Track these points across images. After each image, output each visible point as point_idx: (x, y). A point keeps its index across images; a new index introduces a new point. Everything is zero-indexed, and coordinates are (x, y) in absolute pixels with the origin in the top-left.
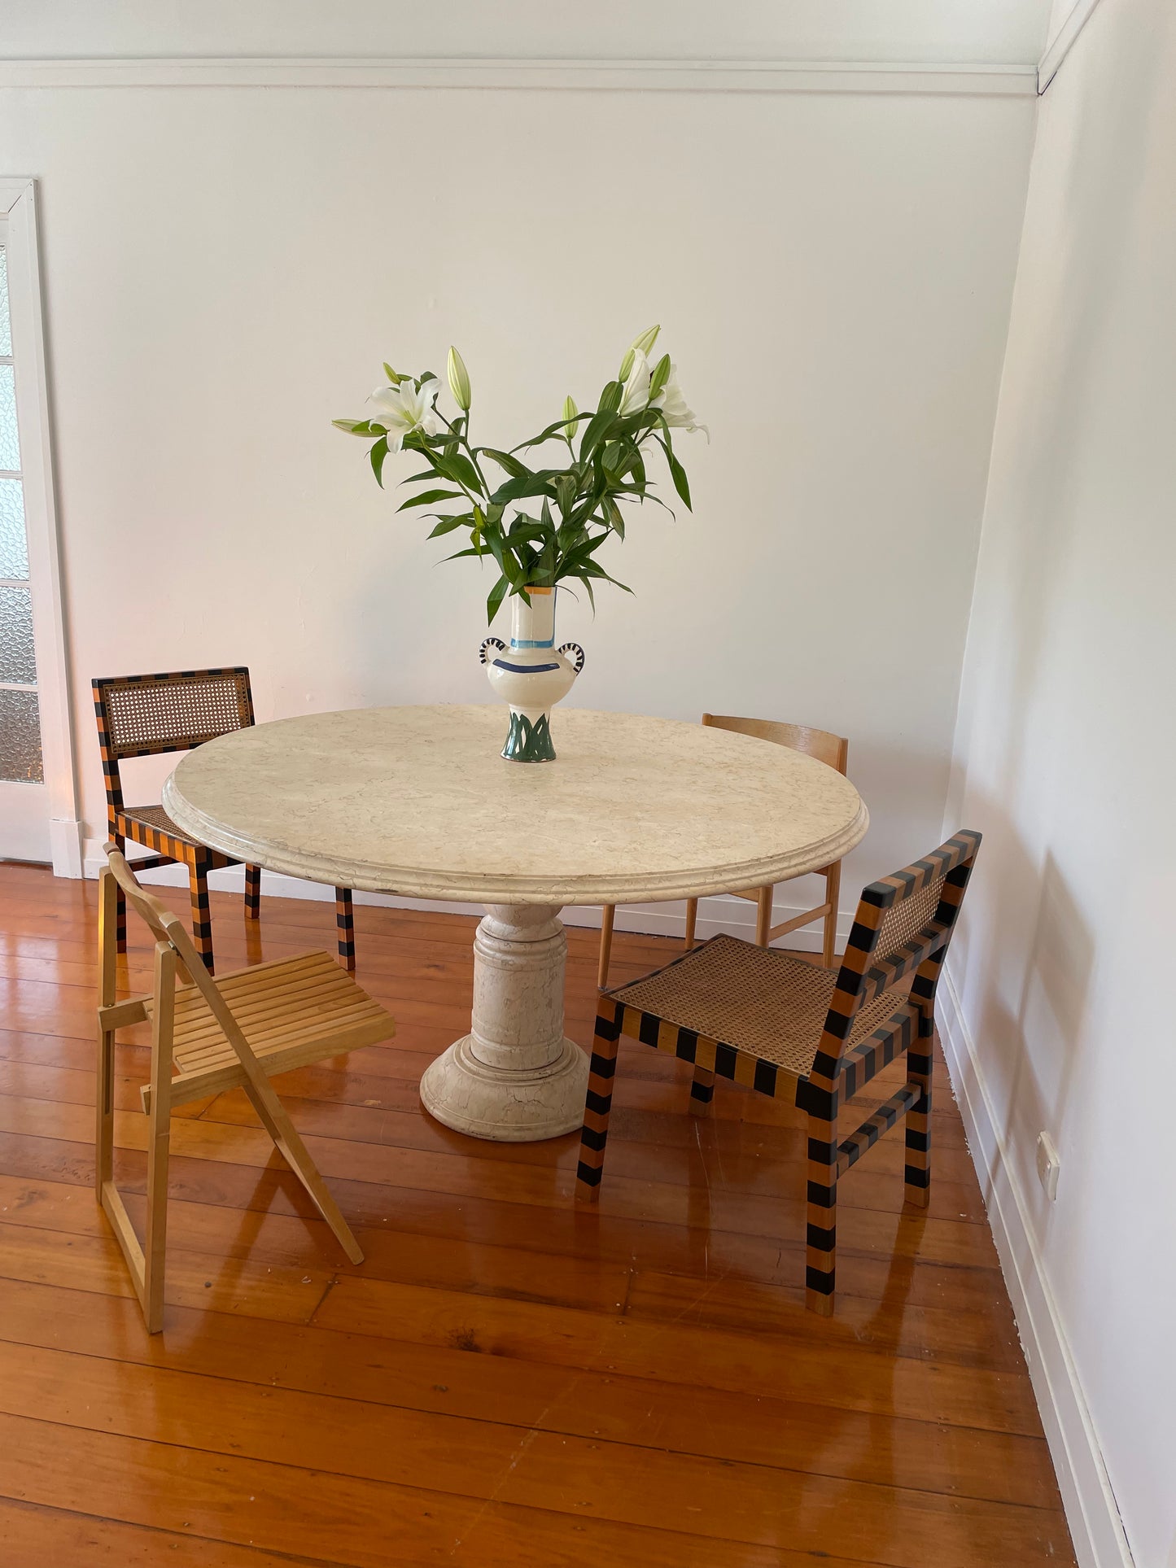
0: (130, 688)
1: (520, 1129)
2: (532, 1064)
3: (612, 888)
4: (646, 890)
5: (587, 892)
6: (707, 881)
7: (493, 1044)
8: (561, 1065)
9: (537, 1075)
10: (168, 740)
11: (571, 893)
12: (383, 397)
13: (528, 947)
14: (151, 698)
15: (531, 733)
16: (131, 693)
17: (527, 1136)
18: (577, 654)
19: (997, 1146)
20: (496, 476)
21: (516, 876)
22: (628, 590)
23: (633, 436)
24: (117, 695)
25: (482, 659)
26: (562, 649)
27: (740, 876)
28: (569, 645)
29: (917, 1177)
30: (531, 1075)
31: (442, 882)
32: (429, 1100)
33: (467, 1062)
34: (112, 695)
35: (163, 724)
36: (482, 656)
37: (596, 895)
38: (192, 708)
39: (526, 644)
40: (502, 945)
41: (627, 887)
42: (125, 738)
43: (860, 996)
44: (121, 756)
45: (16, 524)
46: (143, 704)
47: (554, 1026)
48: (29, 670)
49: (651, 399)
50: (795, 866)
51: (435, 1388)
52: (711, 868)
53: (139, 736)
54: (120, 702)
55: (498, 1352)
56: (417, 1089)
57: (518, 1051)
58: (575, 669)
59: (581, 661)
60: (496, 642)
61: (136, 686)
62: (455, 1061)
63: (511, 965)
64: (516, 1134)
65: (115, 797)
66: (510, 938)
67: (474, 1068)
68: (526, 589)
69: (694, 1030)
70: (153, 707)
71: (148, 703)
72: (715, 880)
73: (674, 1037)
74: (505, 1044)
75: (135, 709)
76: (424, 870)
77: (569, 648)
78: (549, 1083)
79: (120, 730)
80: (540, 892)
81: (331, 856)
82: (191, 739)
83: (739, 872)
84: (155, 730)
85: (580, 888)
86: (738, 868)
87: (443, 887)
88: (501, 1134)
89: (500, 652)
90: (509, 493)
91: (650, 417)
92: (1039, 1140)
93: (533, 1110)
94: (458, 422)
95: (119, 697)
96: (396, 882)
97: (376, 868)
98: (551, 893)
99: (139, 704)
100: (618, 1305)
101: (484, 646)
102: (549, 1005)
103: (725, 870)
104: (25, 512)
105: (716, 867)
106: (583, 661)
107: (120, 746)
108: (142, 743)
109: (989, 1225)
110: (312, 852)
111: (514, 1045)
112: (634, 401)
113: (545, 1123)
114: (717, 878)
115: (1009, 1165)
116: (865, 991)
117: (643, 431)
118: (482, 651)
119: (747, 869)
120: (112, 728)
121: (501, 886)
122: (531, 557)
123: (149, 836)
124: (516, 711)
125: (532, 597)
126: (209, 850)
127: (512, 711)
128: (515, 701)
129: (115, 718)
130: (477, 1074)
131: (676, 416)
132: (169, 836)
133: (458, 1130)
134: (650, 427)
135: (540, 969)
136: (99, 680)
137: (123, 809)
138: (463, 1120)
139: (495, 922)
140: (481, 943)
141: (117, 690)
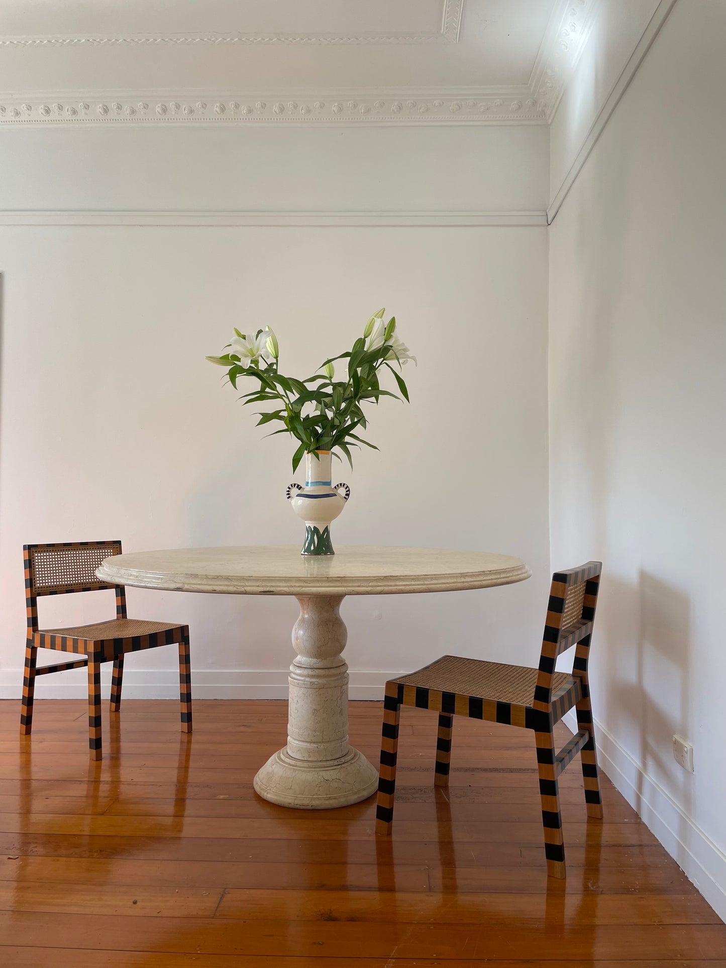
0: (47, 551)
1: (330, 798)
2: (333, 755)
4: (424, 585)
7: (305, 744)
8: (350, 757)
9: (336, 763)
10: (69, 585)
11: (381, 586)
13: (326, 672)
14: (60, 558)
15: (320, 538)
16: (48, 554)
17: (334, 803)
18: (346, 488)
19: (639, 770)
22: (376, 448)
23: (374, 364)
24: (39, 555)
25: (288, 496)
26: (337, 486)
27: (476, 580)
29: (593, 797)
30: (332, 762)
31: (302, 584)
32: (263, 789)
33: (287, 760)
34: (36, 555)
35: (67, 575)
36: (288, 494)
38: (85, 565)
39: (316, 483)
40: (310, 672)
42: (43, 583)
43: (558, 644)
44: (39, 595)
46: (55, 561)
49: (386, 341)
51: (314, 943)
52: (459, 574)
53: (51, 582)
54: (41, 559)
56: (252, 786)
57: (322, 747)
58: (345, 498)
59: (348, 493)
60: (296, 485)
61: (51, 549)
62: (278, 761)
63: (317, 684)
64: (327, 802)
65: (33, 622)
66: (315, 667)
67: (292, 762)
68: (316, 451)
69: (452, 692)
70: (61, 564)
71: (58, 561)
73: (440, 699)
74: (314, 743)
75: (50, 564)
77: (341, 485)
78: (344, 768)
79: (39, 577)
80: (363, 586)
81: (228, 576)
82: (84, 585)
84: (62, 578)
86: (473, 575)
88: (317, 803)
89: (300, 490)
90: (301, 402)
91: (384, 352)
93: (336, 785)
94: (272, 364)
95: (41, 556)
96: (273, 586)
97: (258, 580)
99: (52, 561)
100: (425, 887)
101: (289, 488)
103: (467, 576)
105: (461, 574)
107: (39, 588)
108: (53, 587)
109: (645, 824)
110: (215, 576)
111: (320, 742)
112: (373, 343)
113: (345, 794)
114: (463, 580)
117: (380, 360)
118: (288, 491)
120: (34, 576)
122: (318, 437)
123: (58, 642)
124: (309, 525)
125: (320, 455)
126: (102, 641)
127: (308, 525)
128: (311, 519)
129: (37, 570)
130: (296, 766)
131: (398, 351)
132: (73, 638)
133: (286, 805)
134: (383, 359)
135: (335, 687)
136: (28, 545)
137: (38, 630)
138: (289, 797)
139: (304, 658)
140: (295, 674)
141: (39, 551)
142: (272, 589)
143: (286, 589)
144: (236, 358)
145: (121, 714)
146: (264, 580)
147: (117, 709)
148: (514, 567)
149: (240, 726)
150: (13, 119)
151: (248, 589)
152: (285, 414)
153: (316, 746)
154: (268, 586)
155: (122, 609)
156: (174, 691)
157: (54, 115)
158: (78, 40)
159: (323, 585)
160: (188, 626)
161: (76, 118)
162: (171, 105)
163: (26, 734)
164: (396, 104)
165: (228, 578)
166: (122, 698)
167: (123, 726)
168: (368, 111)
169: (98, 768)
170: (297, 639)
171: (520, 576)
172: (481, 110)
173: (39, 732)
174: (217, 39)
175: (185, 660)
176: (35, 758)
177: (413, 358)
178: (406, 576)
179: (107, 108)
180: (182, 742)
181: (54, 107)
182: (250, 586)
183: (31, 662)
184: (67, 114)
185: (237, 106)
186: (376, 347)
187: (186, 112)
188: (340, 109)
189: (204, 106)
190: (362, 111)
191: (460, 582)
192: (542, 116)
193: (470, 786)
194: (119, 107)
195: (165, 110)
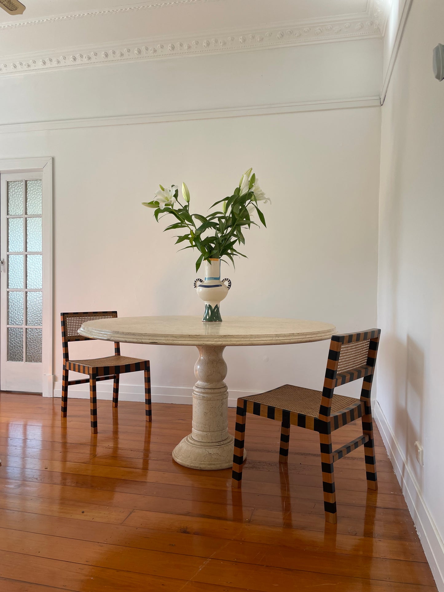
0: (73, 316)
1: (211, 464)
2: (216, 440)
3: (237, 340)
4: (250, 341)
5: (227, 341)
7: (200, 432)
8: (227, 441)
9: (217, 444)
12: (159, 193)
13: (212, 391)
14: (81, 320)
15: (213, 311)
16: (74, 318)
17: (213, 467)
18: (229, 281)
19: (403, 461)
20: (198, 223)
21: (200, 335)
22: (245, 257)
23: (244, 204)
24: (69, 318)
25: (194, 286)
26: (223, 280)
27: (286, 339)
28: (225, 279)
29: (371, 476)
30: (215, 444)
31: (174, 339)
32: (175, 456)
33: (190, 440)
37: (230, 342)
39: (210, 278)
40: (203, 390)
42: (71, 334)
43: (334, 380)
44: (69, 341)
45: (40, 270)
48: (40, 320)
49: (250, 189)
51: (170, 545)
52: (275, 335)
53: (74, 334)
54: (70, 321)
55: (197, 534)
56: (171, 455)
57: (209, 434)
58: (228, 287)
59: (230, 284)
60: (199, 280)
61: (75, 316)
62: (186, 440)
63: (206, 398)
64: (209, 466)
65: (66, 356)
66: (206, 387)
67: (192, 442)
68: (209, 259)
69: (274, 406)
71: (80, 322)
73: (266, 410)
75: (75, 324)
76: (167, 335)
78: (222, 447)
79: (69, 331)
80: (210, 341)
86: (285, 336)
88: (203, 466)
89: (201, 282)
90: (203, 229)
91: (249, 195)
92: (415, 444)
93: (215, 457)
94: (186, 206)
99: (77, 322)
101: (195, 281)
102: (222, 415)
103: (280, 336)
104: (42, 265)
105: (276, 335)
106: (231, 284)
107: (69, 337)
108: (77, 336)
110: (127, 333)
111: (208, 432)
112: (244, 191)
113: (221, 462)
114: (277, 338)
115: (408, 468)
116: (337, 379)
117: (248, 202)
118: (195, 283)
119: (289, 336)
120: (67, 330)
122: (211, 249)
123: (77, 367)
124: (207, 304)
125: (212, 262)
126: (97, 368)
127: (205, 304)
128: (206, 300)
129: (68, 327)
130: (194, 444)
131: (259, 195)
132: (83, 366)
133: (186, 466)
134: (250, 200)
135: (218, 400)
136: (63, 313)
137: (69, 360)
138: (188, 462)
139: (201, 382)
140: (196, 391)
141: (69, 317)
142: (156, 341)
143: (164, 341)
144: (157, 203)
145: (118, 408)
146: (153, 336)
147: (116, 406)
148: (319, 332)
149: (179, 420)
150: (57, 66)
151: (143, 341)
152: (190, 236)
153: (206, 433)
154: (154, 339)
155: (118, 350)
156: (141, 397)
157: (79, 61)
158: (83, 14)
159: (186, 339)
160: (149, 361)
161: (91, 62)
162: (143, 49)
163: (64, 417)
164: (279, 33)
165: (134, 334)
166: (119, 400)
167: (120, 416)
168: (262, 39)
169: (95, 438)
170: (196, 371)
171: (323, 337)
172: (336, 31)
173: (70, 416)
174: (161, 4)
175: (148, 380)
176: (69, 431)
177: (269, 199)
178: (238, 335)
179: (107, 54)
180: (146, 427)
181: (78, 56)
182: (145, 339)
183: (66, 377)
184: (85, 60)
185: (181, 45)
186: (244, 193)
187: (152, 52)
188: (244, 40)
189: (162, 47)
190: (258, 40)
191: (274, 340)
192: (378, 32)
193: (301, 464)
194: (114, 53)
195: (139, 52)
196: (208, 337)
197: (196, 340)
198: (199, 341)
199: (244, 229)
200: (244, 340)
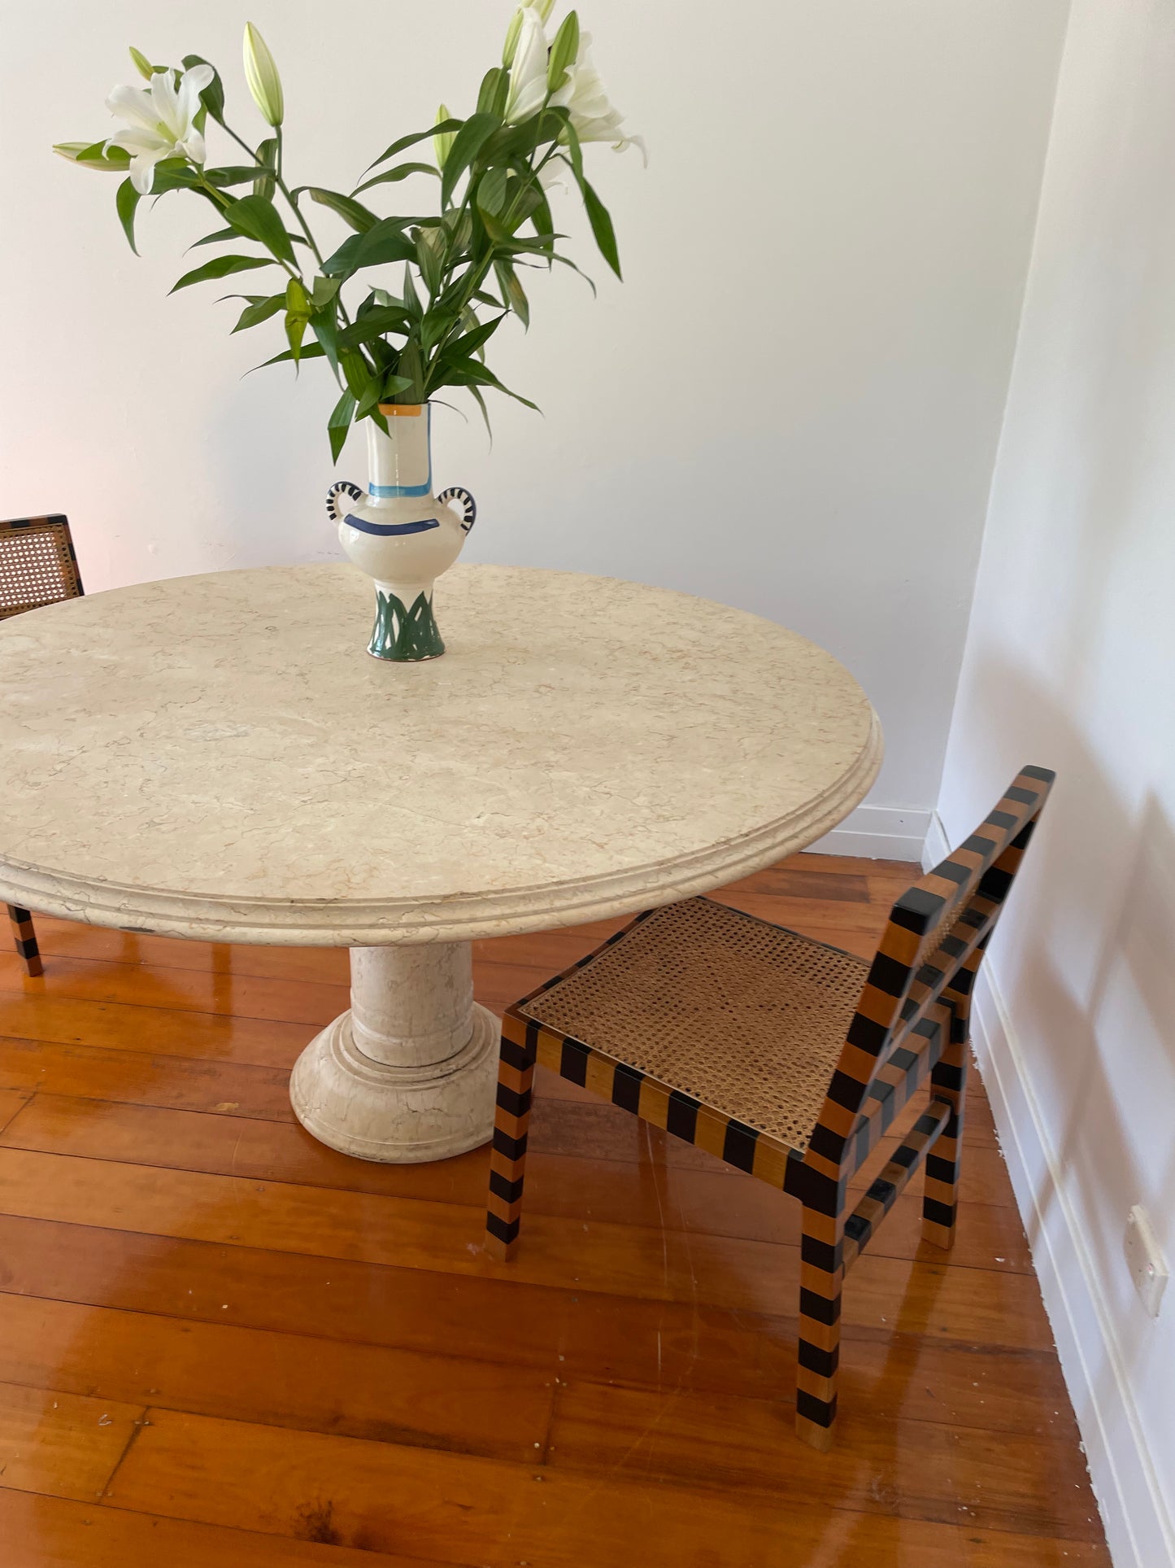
3: (498, 911)
4: (553, 910)
5: (459, 922)
6: (649, 885)
7: (378, 1035)
8: (471, 1055)
9: (438, 1071)
11: (431, 924)
15: (407, 621)
18: (465, 503)
20: (334, 232)
21: (342, 901)
22: (534, 407)
23: (528, 160)
25: (330, 513)
26: (443, 497)
27: (699, 871)
28: (453, 490)
29: (939, 1213)
30: (429, 1071)
31: (223, 915)
32: (300, 1106)
33: (347, 1055)
36: (330, 509)
37: (472, 925)
39: (389, 491)
41: (521, 908)
47: (457, 1008)
49: (552, 91)
50: (782, 842)
52: (655, 863)
55: (364, 1542)
57: (410, 1043)
58: (463, 526)
59: (470, 514)
60: (348, 488)
62: (332, 1052)
64: (410, 1153)
67: (355, 1063)
68: (383, 408)
69: (637, 1068)
72: (660, 883)
73: (609, 1075)
74: (394, 1036)
76: (196, 895)
77: (453, 495)
78: (453, 1082)
80: (383, 926)
81: (53, 870)
83: (699, 865)
85: (446, 915)
86: (696, 860)
87: (225, 923)
89: (355, 503)
90: (349, 259)
91: (551, 123)
92: (1129, 1214)
93: (432, 1120)
94: (266, 149)
96: (152, 915)
97: (120, 892)
98: (399, 926)
100: (537, 1445)
101: (332, 493)
103: (676, 866)
105: (661, 863)
106: (474, 514)
109: (1036, 1275)
110: (24, 863)
111: (404, 1036)
112: (526, 100)
114: (665, 879)
117: (542, 150)
118: (330, 501)
121: (317, 918)
122: (389, 358)
124: (382, 588)
125: (393, 421)
127: (379, 589)
128: (382, 574)
131: (590, 121)
134: (552, 143)
138: (341, 1137)
144: (119, 157)
153: (399, 1040)
177: (636, 140)
186: (526, 110)
191: (653, 890)
196: (374, 909)
197: (321, 922)
198: (335, 927)
199: (526, 267)
200: (531, 907)
